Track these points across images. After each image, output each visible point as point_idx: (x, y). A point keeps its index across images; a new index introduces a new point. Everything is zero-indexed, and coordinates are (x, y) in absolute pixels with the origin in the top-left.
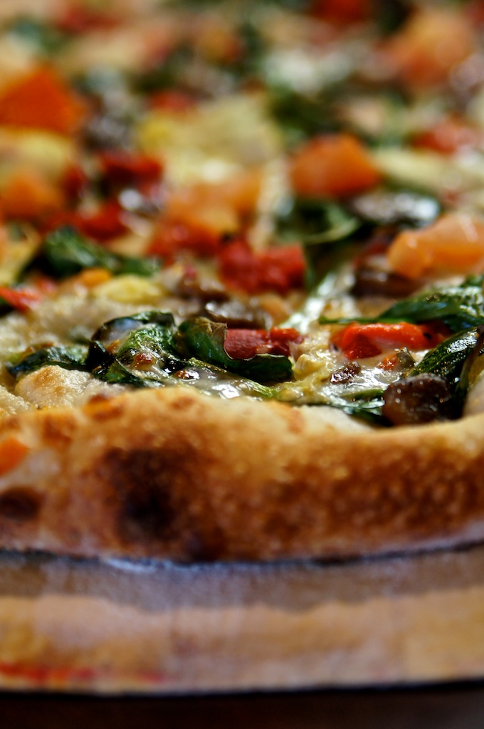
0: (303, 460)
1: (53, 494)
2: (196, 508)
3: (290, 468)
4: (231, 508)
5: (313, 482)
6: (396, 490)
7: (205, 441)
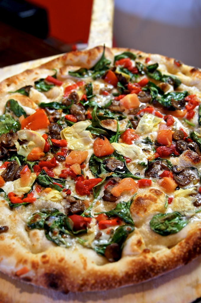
0: (86, 278)
1: (34, 279)
2: (63, 286)
3: (83, 280)
4: (70, 287)
5: (87, 283)
6: (104, 285)
7: (65, 272)
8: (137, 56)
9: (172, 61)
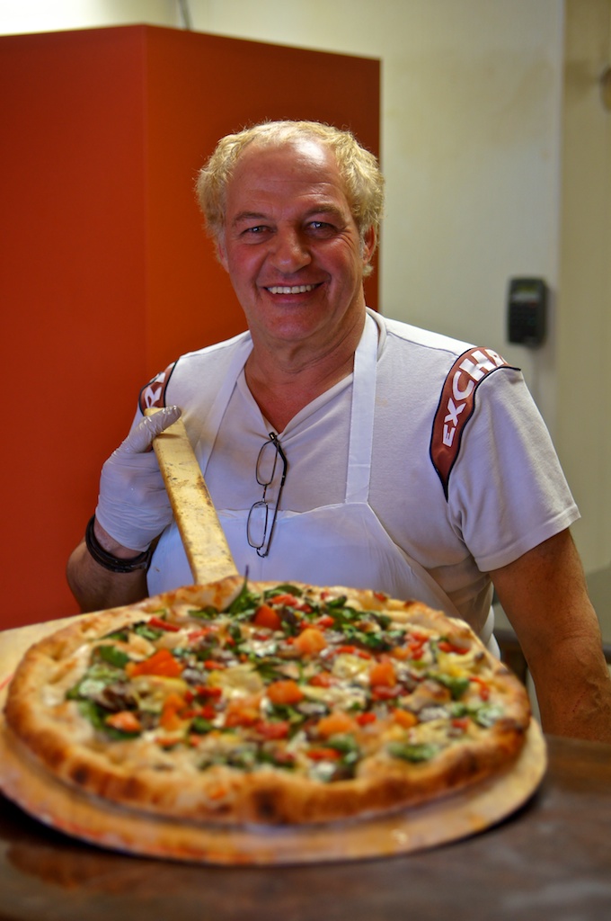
1: (236, 805)
3: (309, 796)
8: (305, 591)
9: (370, 593)
